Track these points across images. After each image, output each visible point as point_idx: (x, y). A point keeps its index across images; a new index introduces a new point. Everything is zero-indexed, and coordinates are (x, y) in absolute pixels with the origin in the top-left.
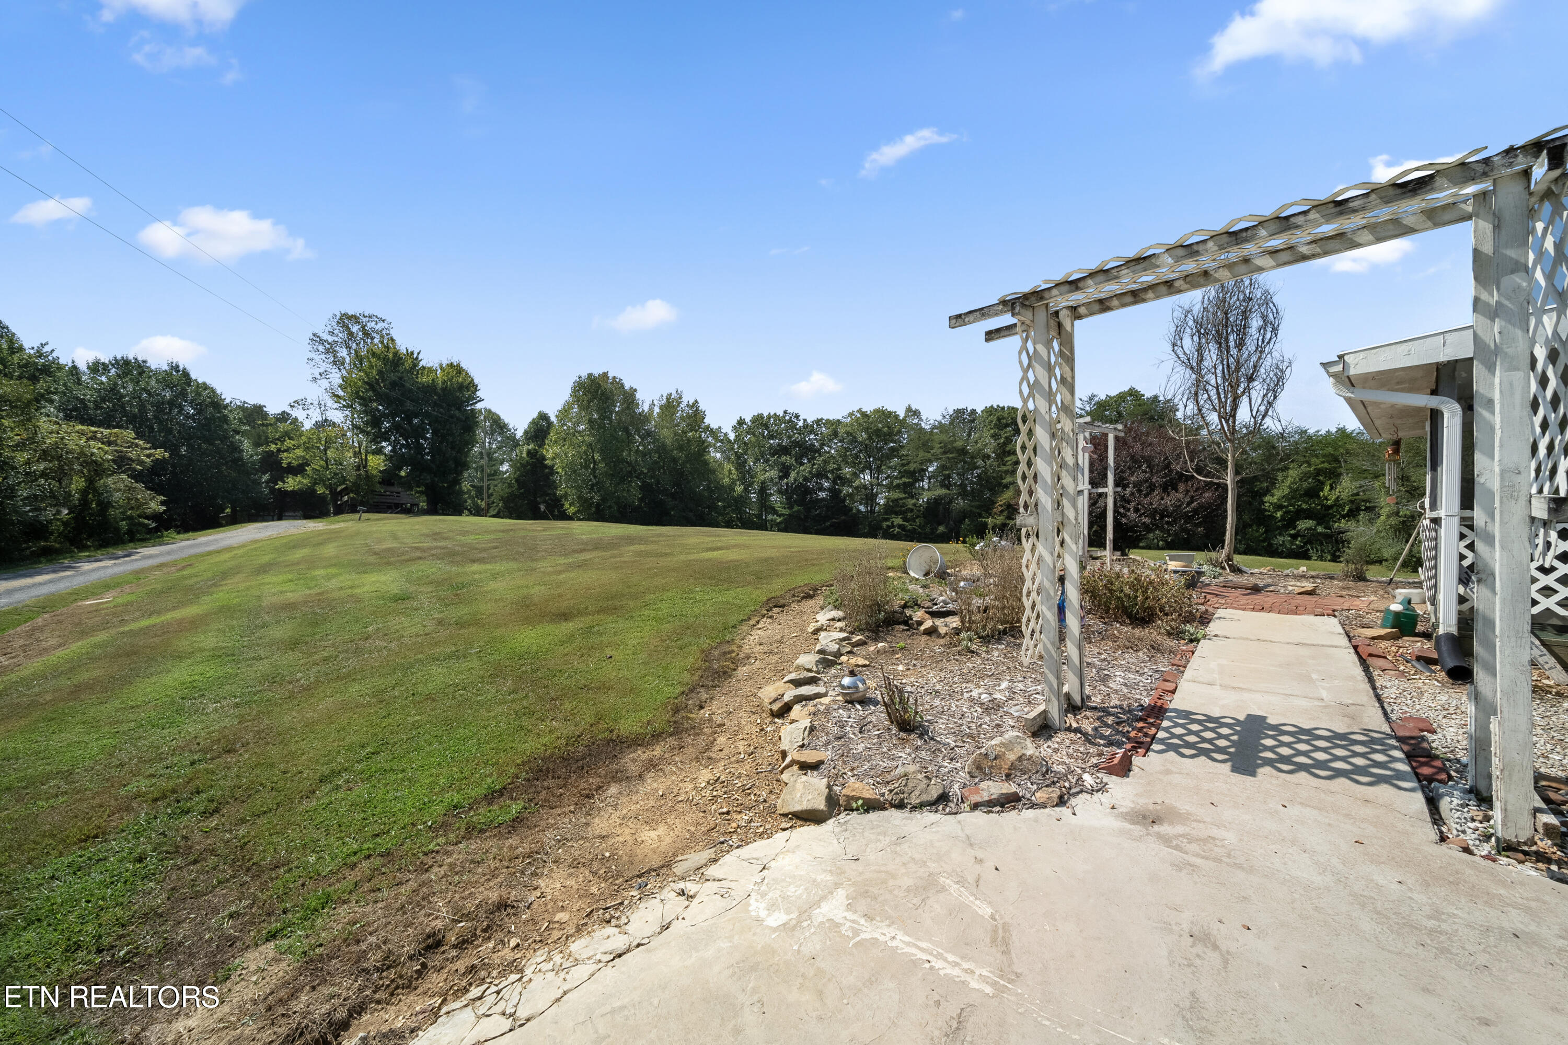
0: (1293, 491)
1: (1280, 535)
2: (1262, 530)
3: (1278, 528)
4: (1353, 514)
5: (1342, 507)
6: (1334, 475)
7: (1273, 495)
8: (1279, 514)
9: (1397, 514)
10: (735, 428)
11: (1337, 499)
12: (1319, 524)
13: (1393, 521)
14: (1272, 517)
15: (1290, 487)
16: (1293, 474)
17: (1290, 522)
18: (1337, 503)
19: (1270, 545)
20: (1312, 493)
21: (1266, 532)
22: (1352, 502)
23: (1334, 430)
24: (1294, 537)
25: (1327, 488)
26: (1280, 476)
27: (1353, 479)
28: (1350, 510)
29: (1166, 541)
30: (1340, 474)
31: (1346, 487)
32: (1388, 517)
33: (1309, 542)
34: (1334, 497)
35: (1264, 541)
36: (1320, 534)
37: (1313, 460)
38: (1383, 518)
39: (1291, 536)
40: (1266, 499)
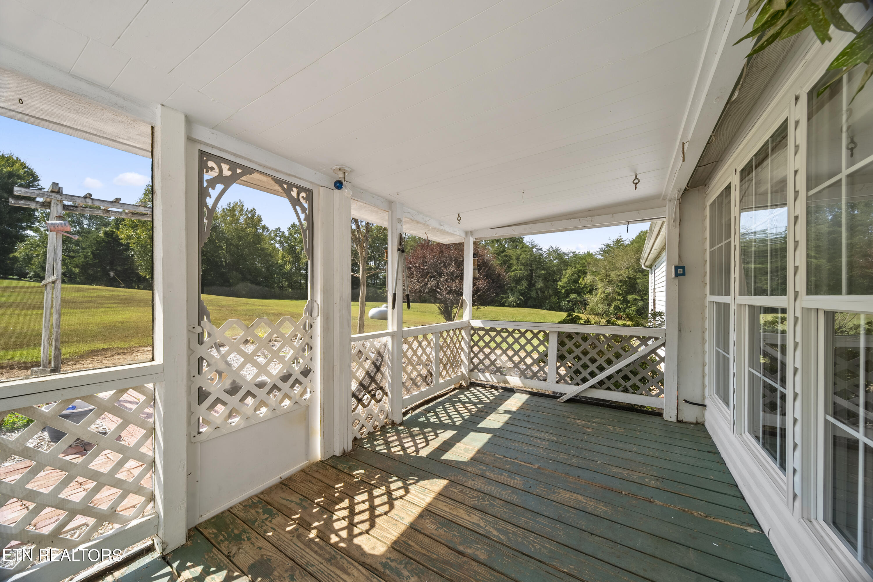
0: (569, 280)
1: (564, 300)
2: (556, 298)
3: (563, 297)
4: (591, 292)
5: (587, 288)
6: (585, 273)
7: (561, 282)
8: (563, 291)
9: (604, 292)
10: (289, 229)
11: (585, 284)
12: (578, 296)
13: (603, 295)
14: (560, 292)
15: (568, 278)
16: (569, 272)
17: (567, 294)
18: (585, 287)
19: (560, 305)
20: (576, 281)
21: (558, 299)
22: (591, 286)
23: (586, 252)
24: (569, 302)
25: (581, 279)
26: (564, 272)
27: (591, 275)
28: (590, 289)
29: (517, 303)
30: (587, 273)
31: (588, 280)
32: (601, 293)
33: (574, 304)
34: (584, 283)
35: (557, 304)
36: (579, 301)
37: (577, 266)
38: (599, 294)
39: (568, 301)
40: (559, 283)
